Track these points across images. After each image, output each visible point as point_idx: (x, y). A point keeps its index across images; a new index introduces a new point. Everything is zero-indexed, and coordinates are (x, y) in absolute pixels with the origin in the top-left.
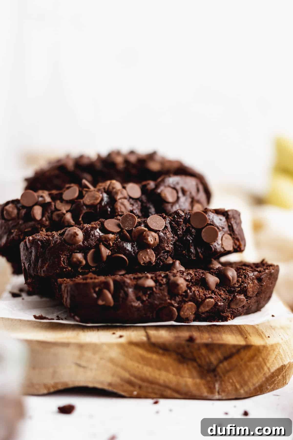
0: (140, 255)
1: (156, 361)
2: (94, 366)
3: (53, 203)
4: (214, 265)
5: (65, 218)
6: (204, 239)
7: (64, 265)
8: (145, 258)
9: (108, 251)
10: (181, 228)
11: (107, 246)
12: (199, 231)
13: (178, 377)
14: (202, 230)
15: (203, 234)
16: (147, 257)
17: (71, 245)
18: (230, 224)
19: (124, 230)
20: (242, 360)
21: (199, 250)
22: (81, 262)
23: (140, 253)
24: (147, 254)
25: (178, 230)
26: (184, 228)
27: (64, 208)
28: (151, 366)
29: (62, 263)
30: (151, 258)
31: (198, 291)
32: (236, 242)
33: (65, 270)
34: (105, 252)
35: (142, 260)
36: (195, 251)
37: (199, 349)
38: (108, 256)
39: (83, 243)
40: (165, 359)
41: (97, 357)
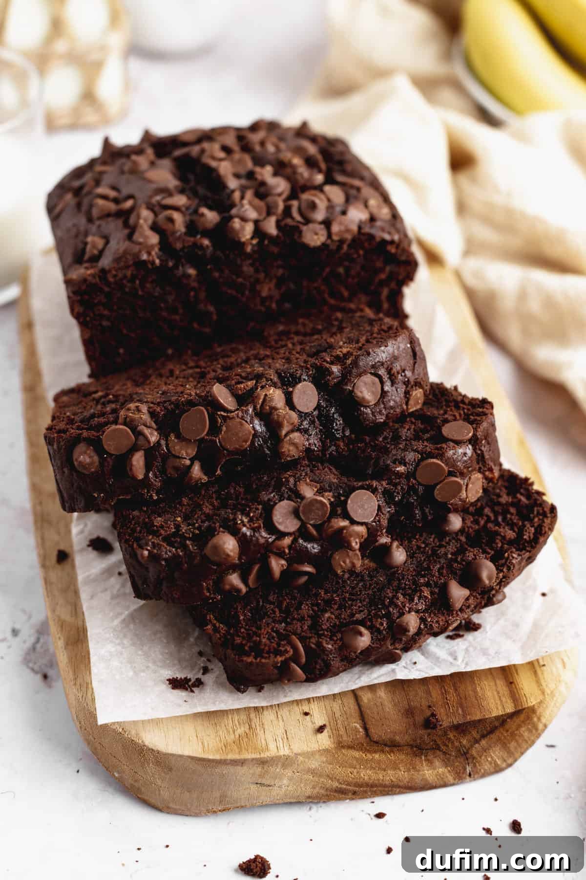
0: (335, 559)
1: (379, 762)
2: (285, 782)
3: (163, 442)
4: (451, 527)
5: (191, 478)
6: (439, 498)
7: (208, 594)
8: (344, 562)
9: (283, 562)
10: (400, 488)
11: (280, 554)
12: (430, 489)
13: (412, 772)
14: (436, 486)
15: (436, 492)
16: (348, 561)
17: (219, 564)
18: (479, 452)
19: (309, 526)
20: (507, 731)
21: (427, 510)
22: (238, 591)
23: (334, 555)
24: (348, 555)
25: (395, 494)
26: (405, 487)
27: (186, 453)
28: (372, 768)
29: (205, 592)
30: (355, 561)
31: (437, 622)
32: (487, 473)
33: (211, 601)
34: (277, 565)
35: (339, 567)
36: (421, 517)
37: (445, 734)
38: (283, 573)
39: (240, 558)
40: (392, 757)
41: (289, 772)
